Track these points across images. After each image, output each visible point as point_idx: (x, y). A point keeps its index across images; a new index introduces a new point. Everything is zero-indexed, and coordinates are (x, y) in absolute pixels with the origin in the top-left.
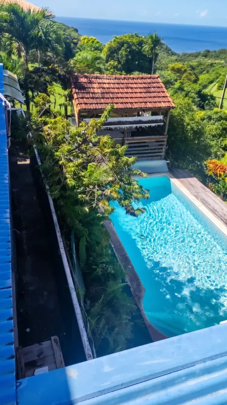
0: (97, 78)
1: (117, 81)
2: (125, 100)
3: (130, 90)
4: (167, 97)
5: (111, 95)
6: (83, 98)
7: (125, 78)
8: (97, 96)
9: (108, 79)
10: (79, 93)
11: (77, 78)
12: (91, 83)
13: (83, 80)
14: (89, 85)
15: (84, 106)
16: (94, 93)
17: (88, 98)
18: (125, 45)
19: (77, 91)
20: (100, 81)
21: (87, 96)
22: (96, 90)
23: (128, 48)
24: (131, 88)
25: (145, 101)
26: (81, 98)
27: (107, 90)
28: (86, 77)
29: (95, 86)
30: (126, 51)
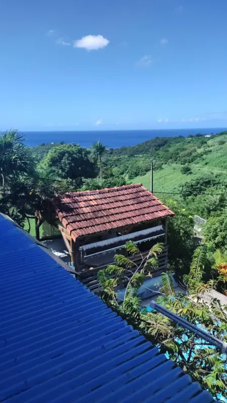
0: (80, 195)
1: (102, 196)
2: (122, 216)
3: (120, 204)
4: (160, 204)
5: (105, 213)
6: (74, 222)
7: (109, 192)
8: (89, 216)
9: (93, 195)
10: (67, 216)
11: (58, 200)
12: (76, 202)
13: (66, 200)
14: (76, 205)
15: (80, 232)
16: (84, 213)
17: (80, 221)
18: (66, 154)
19: (65, 214)
20: (85, 198)
21: (78, 219)
22: (86, 210)
23: (69, 156)
24: (121, 201)
25: (142, 213)
26: (72, 223)
27: (97, 208)
28: (68, 196)
29: (82, 204)
30: (68, 160)
